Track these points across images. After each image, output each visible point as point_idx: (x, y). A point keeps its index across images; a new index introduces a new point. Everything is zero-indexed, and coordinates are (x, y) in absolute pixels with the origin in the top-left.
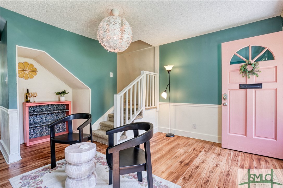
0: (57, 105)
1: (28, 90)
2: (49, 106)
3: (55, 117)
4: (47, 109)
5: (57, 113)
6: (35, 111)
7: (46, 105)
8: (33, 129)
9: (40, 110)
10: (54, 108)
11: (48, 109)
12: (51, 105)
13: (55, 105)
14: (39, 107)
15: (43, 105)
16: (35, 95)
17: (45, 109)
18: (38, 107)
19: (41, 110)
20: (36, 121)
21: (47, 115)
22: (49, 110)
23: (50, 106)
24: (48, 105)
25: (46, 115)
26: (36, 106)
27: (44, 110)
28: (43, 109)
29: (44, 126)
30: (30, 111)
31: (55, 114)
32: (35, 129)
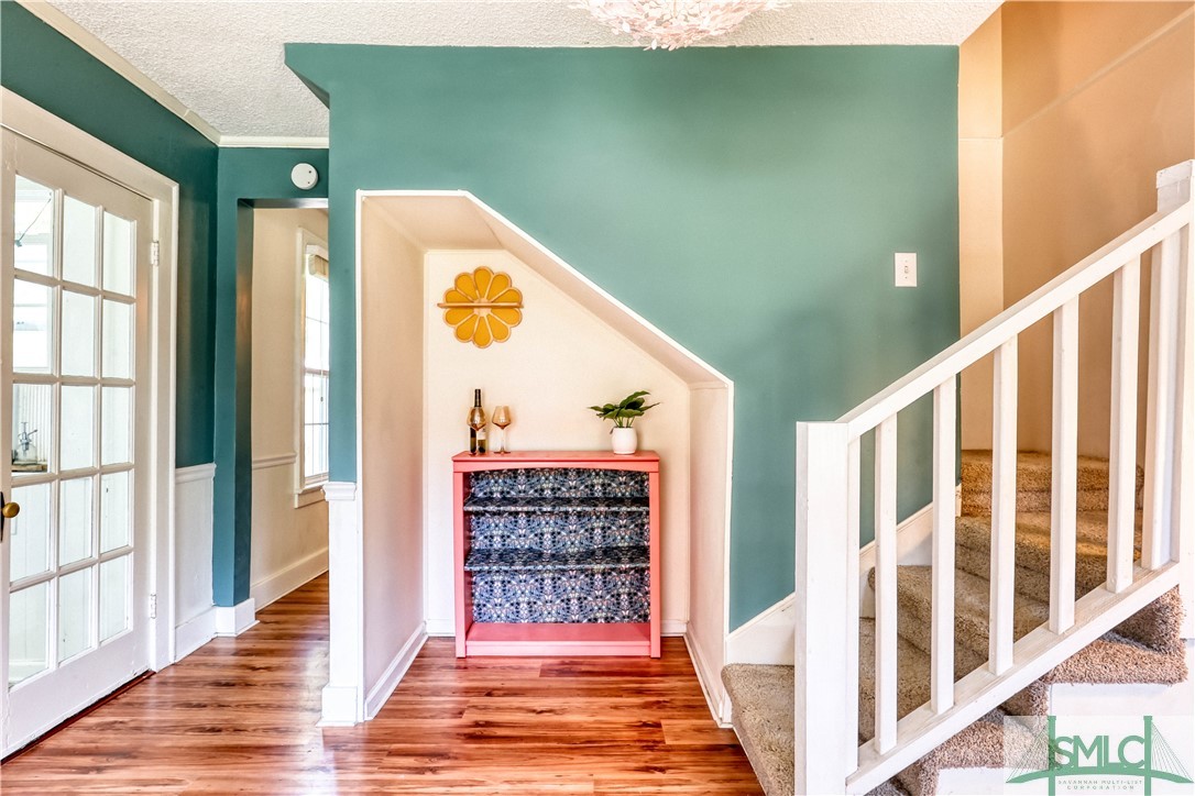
0: (606, 475)
1: (478, 392)
2: (566, 474)
3: (598, 538)
4: (559, 489)
5: (606, 518)
6: (508, 493)
7: (556, 469)
8: (501, 578)
9: (532, 492)
10: (593, 486)
11: (564, 489)
12: (579, 472)
13: (597, 474)
14: (528, 477)
15: (542, 469)
16: (502, 420)
17: (553, 489)
18: (522, 479)
19: (536, 491)
20: (514, 542)
21: (560, 522)
22: (567, 495)
23: (572, 475)
24: (565, 469)
25: (553, 517)
26: (515, 471)
27: (548, 493)
28: (542, 490)
29: (545, 575)
30: (492, 493)
31: (598, 518)
32: (509, 582)
